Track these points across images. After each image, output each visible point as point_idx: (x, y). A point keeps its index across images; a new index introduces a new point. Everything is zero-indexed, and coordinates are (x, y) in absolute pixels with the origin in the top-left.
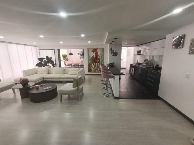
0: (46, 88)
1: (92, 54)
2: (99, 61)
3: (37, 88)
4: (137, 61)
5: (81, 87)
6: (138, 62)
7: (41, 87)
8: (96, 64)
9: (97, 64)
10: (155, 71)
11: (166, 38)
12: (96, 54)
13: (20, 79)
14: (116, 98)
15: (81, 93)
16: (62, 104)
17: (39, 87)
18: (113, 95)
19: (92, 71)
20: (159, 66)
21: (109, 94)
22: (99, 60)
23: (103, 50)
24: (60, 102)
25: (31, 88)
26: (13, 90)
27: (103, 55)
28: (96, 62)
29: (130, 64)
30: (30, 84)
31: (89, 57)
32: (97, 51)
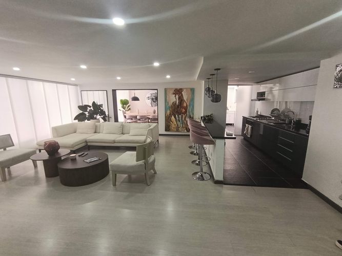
0: (88, 161)
1: (173, 99)
2: (186, 112)
3: (74, 160)
4: (257, 112)
5: (151, 159)
6: (259, 114)
7: (81, 158)
9: (182, 117)
10: (293, 130)
11: (319, 67)
12: (179, 98)
13: (44, 144)
14: (218, 182)
15: (152, 171)
16: (116, 190)
17: (77, 158)
18: (212, 176)
19: (173, 128)
20: (302, 122)
21: (204, 175)
22: (186, 108)
23: (193, 90)
24: (112, 186)
25: (63, 158)
26: (34, 162)
27: (192, 100)
28: (179, 113)
29: (244, 118)
30: (63, 152)
31: (167, 104)
32: (181, 93)
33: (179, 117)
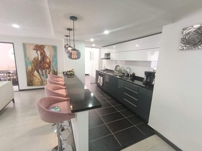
1: (34, 55)
2: (50, 67)
4: (105, 67)
6: (106, 68)
8: (44, 71)
9: (46, 72)
12: (41, 54)
19: (37, 83)
20: (135, 75)
22: (49, 64)
23: (55, 48)
27: (55, 56)
28: (43, 68)
29: (97, 71)
31: (27, 59)
32: (43, 49)
33: (42, 72)
